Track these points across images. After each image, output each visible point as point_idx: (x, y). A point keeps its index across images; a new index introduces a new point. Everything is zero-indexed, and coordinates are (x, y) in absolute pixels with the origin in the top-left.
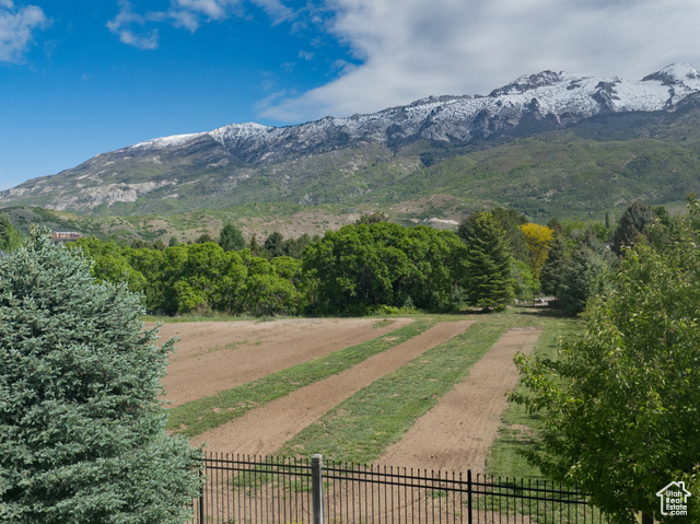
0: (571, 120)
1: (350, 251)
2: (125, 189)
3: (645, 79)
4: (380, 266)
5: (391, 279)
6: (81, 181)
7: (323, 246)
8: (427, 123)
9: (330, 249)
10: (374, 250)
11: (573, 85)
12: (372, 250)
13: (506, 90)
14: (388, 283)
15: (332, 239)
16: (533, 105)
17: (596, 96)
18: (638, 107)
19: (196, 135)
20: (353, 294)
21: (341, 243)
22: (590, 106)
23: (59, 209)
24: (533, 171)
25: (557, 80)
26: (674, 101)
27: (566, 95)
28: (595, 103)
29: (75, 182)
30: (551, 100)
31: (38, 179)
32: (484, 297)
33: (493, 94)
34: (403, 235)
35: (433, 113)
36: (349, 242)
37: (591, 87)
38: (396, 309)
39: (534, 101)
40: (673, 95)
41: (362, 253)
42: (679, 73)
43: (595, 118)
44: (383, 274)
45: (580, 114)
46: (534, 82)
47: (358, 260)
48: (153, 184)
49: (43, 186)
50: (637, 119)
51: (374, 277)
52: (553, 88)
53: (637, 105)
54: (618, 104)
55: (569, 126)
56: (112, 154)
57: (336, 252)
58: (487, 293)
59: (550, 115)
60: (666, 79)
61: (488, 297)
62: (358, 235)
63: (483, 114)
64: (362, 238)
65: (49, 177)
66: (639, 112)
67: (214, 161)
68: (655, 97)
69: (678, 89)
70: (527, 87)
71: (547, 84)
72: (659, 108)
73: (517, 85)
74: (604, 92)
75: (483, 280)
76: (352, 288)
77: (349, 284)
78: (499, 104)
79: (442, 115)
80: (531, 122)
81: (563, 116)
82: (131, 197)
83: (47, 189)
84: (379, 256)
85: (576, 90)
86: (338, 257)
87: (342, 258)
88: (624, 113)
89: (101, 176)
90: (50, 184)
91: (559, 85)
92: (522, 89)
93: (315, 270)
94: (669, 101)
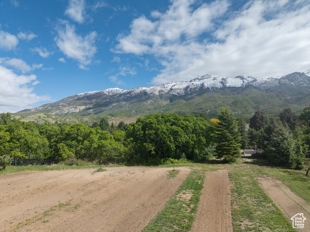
0: (214, 89)
1: (151, 128)
2: (75, 108)
3: (236, 78)
4: (169, 137)
5: (175, 144)
6: (61, 105)
7: (136, 126)
8: (171, 89)
9: (140, 127)
10: (165, 128)
11: (214, 79)
12: (163, 127)
13: (195, 80)
14: (173, 146)
15: (141, 122)
16: (203, 85)
17: (221, 82)
18: (233, 86)
19: (99, 91)
20: (153, 152)
21: (146, 124)
22: (219, 85)
23: (53, 114)
24: (203, 104)
25: (210, 77)
26: (244, 84)
27: (213, 82)
28: (221, 84)
29: (59, 106)
30: (208, 83)
31: (47, 104)
32: (226, 154)
33: (191, 81)
34: (180, 120)
35: (173, 86)
36: (151, 123)
37: (220, 79)
38: (176, 160)
39: (203, 83)
40: (244, 82)
41: (158, 129)
42: (245, 76)
43: (221, 89)
44: (170, 141)
45: (217, 88)
46: (203, 78)
47: (156, 134)
48: (84, 107)
49: (48, 107)
50: (234, 89)
51: (165, 143)
52: (209, 80)
53: (233, 85)
54: (228, 85)
55: (213, 91)
56: (71, 97)
57: (144, 129)
58: (228, 152)
59: (208, 88)
60: (242, 78)
61: (228, 154)
62: (155, 120)
63: (188, 87)
64: (158, 121)
65: (50, 104)
66: (234, 87)
67: (105, 100)
68: (238, 83)
69: (245, 81)
70: (201, 79)
71: (207, 78)
72: (240, 86)
73: (198, 79)
74: (223, 81)
75: (225, 145)
76: (152, 149)
77: (151, 147)
78: (193, 84)
79: (176, 87)
80: (202, 90)
81: (212, 88)
82: (77, 111)
83: (50, 108)
84: (168, 131)
85: (215, 80)
86: (145, 132)
87: (147, 132)
88: (230, 87)
89: (68, 104)
90: (50, 106)
91: (210, 79)
92: (199, 80)
93: (132, 139)
94: (243, 84)
